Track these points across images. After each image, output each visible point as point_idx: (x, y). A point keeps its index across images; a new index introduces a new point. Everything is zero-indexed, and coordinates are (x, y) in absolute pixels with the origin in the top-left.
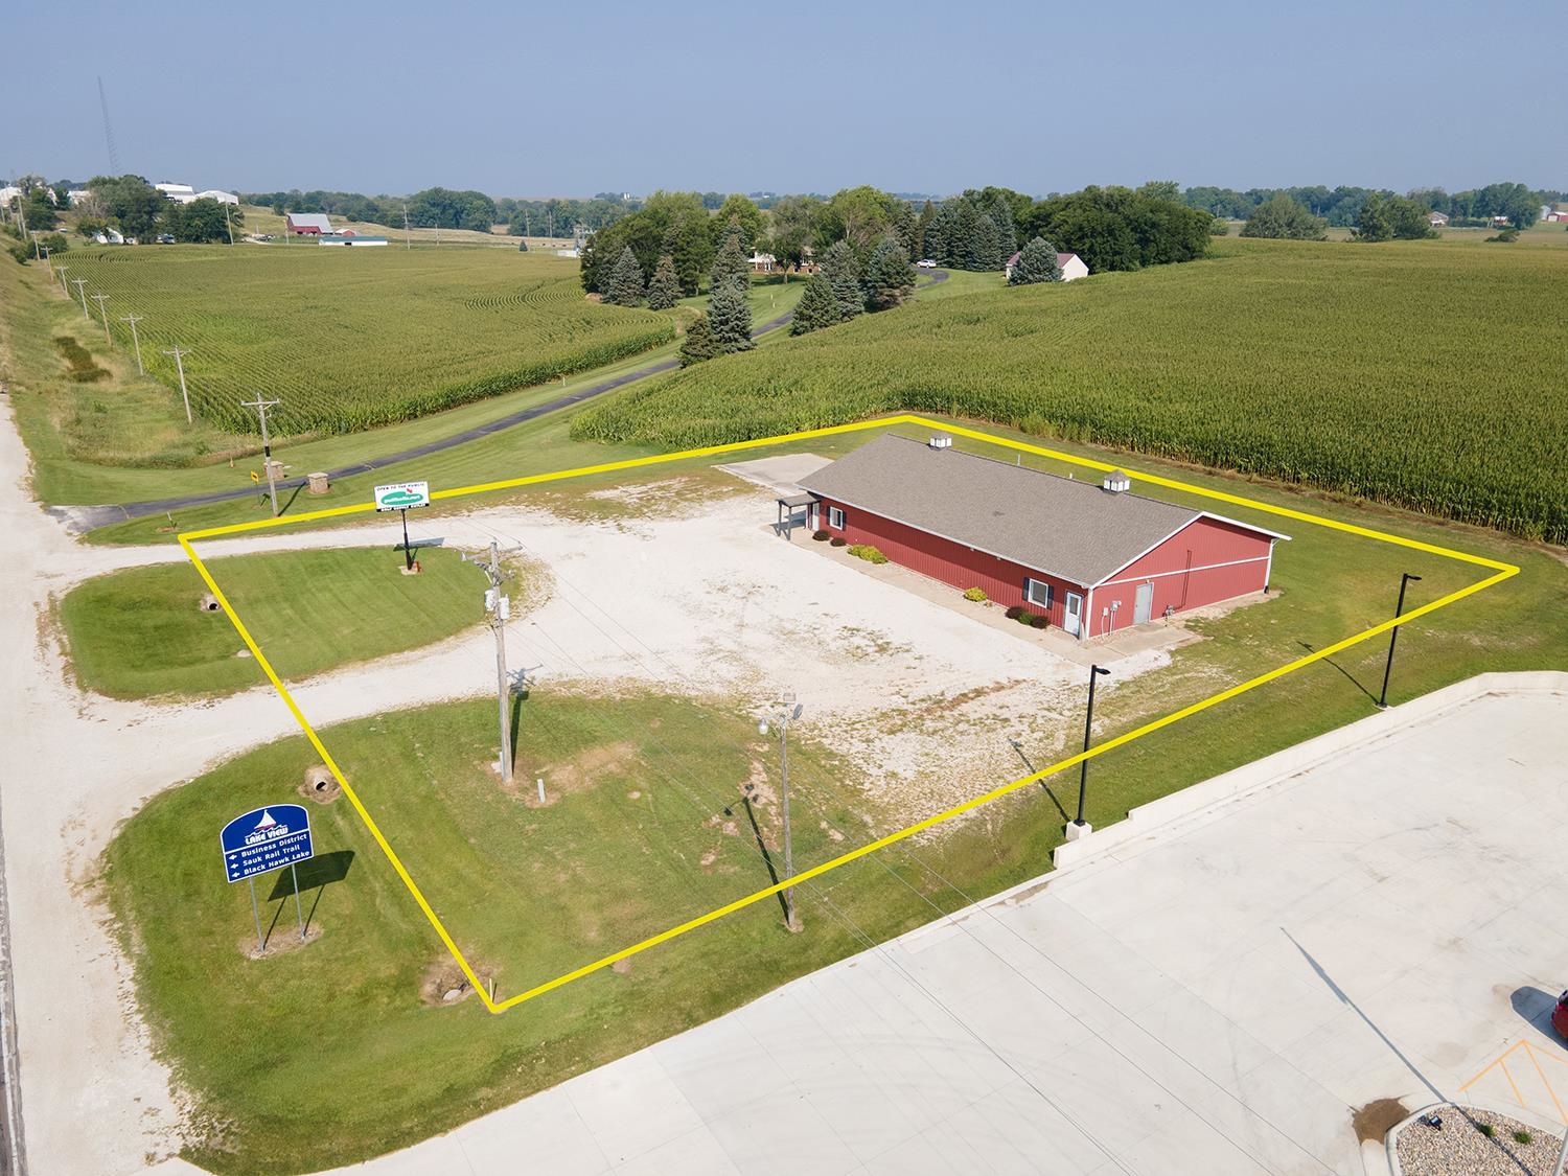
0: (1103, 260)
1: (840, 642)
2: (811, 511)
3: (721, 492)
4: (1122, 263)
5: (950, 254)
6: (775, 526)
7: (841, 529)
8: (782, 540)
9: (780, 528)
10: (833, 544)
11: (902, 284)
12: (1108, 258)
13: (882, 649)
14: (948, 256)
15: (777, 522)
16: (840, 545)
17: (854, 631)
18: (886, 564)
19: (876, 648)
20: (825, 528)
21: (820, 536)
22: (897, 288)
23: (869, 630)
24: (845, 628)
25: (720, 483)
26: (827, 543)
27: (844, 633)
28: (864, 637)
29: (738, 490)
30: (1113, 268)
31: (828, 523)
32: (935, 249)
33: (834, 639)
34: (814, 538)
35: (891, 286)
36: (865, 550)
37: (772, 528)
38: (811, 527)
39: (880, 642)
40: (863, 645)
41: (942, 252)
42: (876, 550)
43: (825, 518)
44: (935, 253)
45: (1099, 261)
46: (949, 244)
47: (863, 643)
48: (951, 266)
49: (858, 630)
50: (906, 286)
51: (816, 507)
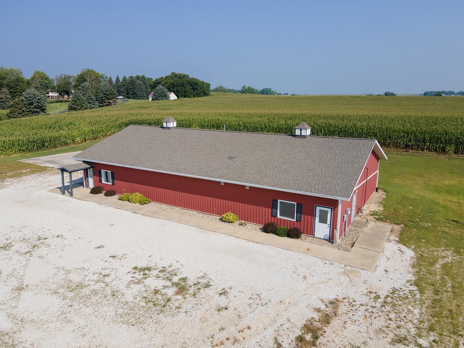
0: (182, 94)
1: (136, 288)
2: (86, 175)
3: (21, 173)
4: (188, 95)
5: (128, 94)
6: (60, 188)
7: (111, 184)
8: (66, 197)
9: (64, 189)
10: (106, 195)
11: (113, 98)
12: (184, 94)
13: (182, 289)
14: (127, 95)
15: (61, 185)
16: (112, 195)
17: (145, 270)
18: (150, 204)
19: (175, 289)
20: (99, 185)
21: (95, 191)
22: (111, 100)
23: (160, 266)
24: (136, 268)
25: (21, 168)
26: (102, 195)
27: (136, 275)
28: (158, 277)
29: (33, 171)
30: (185, 97)
31: (101, 181)
32: (122, 92)
33: (128, 286)
34: (91, 192)
35: (109, 99)
36: (132, 196)
37: (58, 190)
38: (87, 186)
39: (175, 279)
40: (159, 288)
41: (125, 93)
42: (140, 195)
43: (98, 178)
44: (122, 94)
45: (180, 95)
46: (127, 90)
47: (159, 284)
48: (129, 98)
49: (149, 269)
50: (115, 99)
51: (90, 172)
